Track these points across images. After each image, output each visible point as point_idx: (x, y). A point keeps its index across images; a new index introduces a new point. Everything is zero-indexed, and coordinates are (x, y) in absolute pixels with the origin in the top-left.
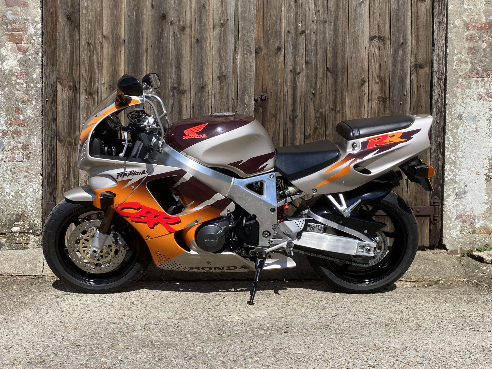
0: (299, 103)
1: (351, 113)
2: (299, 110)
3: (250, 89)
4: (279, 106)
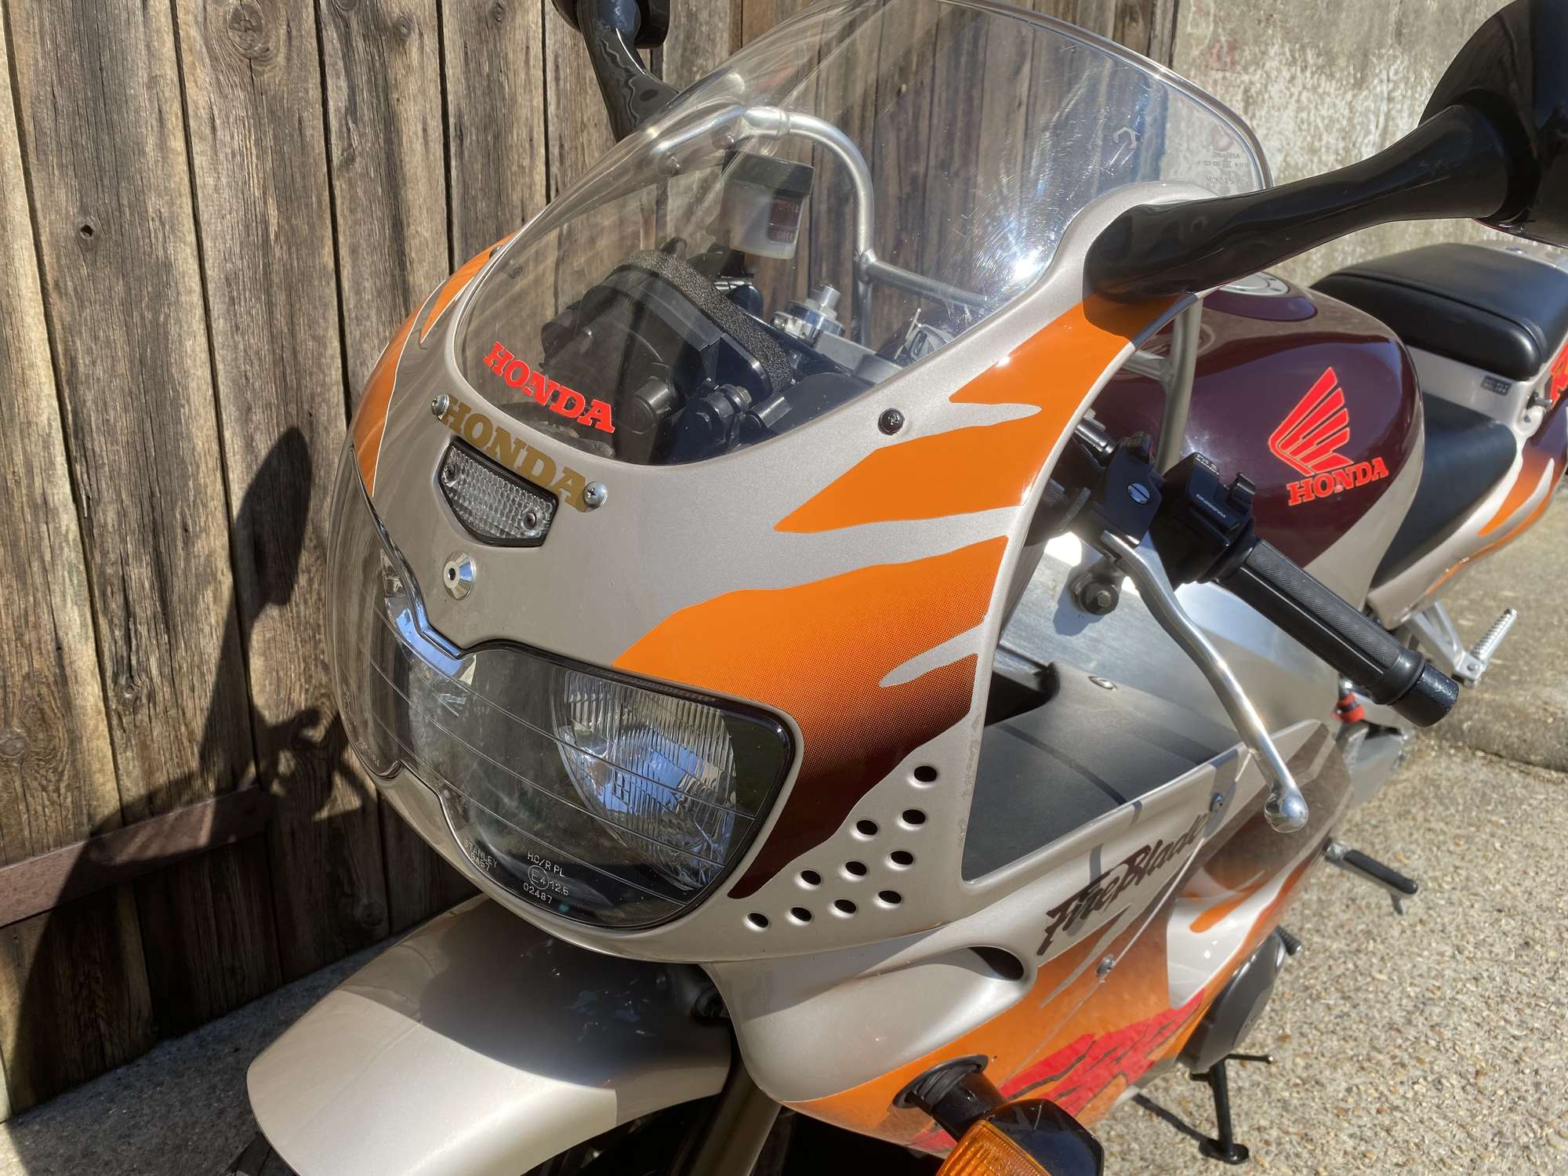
3: (711, 40)
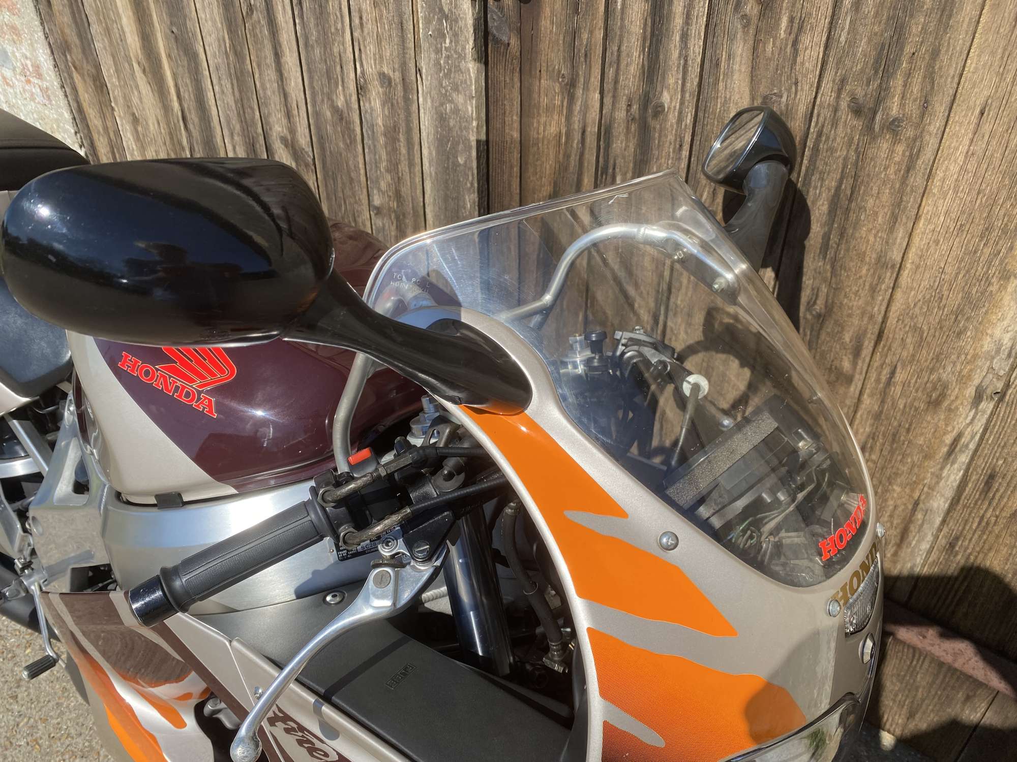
0: (677, 37)
1: (968, 155)
2: (673, 79)
4: (585, 36)
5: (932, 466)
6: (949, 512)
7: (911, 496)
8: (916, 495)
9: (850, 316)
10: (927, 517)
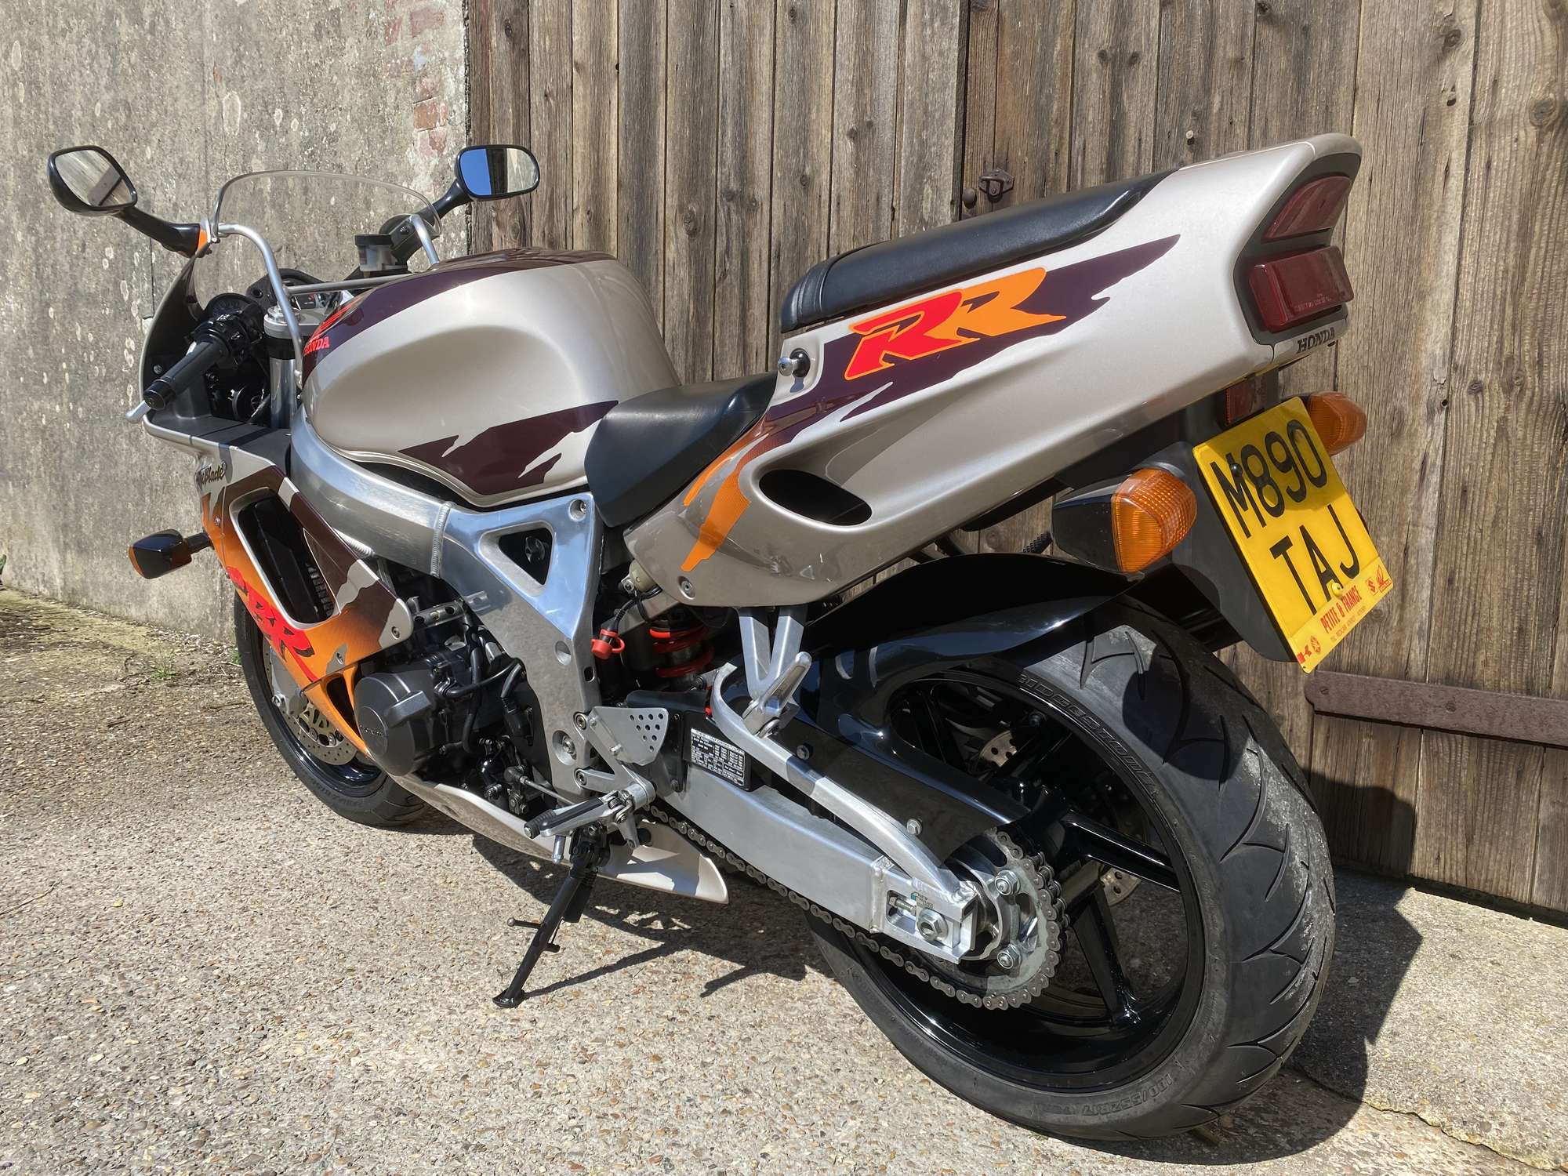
5: (1410, 499)
6: (1436, 545)
7: (1400, 543)
8: (1404, 540)
9: (1306, 377)
10: (1420, 560)
